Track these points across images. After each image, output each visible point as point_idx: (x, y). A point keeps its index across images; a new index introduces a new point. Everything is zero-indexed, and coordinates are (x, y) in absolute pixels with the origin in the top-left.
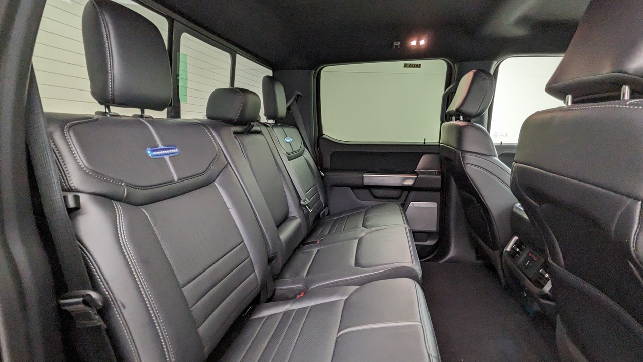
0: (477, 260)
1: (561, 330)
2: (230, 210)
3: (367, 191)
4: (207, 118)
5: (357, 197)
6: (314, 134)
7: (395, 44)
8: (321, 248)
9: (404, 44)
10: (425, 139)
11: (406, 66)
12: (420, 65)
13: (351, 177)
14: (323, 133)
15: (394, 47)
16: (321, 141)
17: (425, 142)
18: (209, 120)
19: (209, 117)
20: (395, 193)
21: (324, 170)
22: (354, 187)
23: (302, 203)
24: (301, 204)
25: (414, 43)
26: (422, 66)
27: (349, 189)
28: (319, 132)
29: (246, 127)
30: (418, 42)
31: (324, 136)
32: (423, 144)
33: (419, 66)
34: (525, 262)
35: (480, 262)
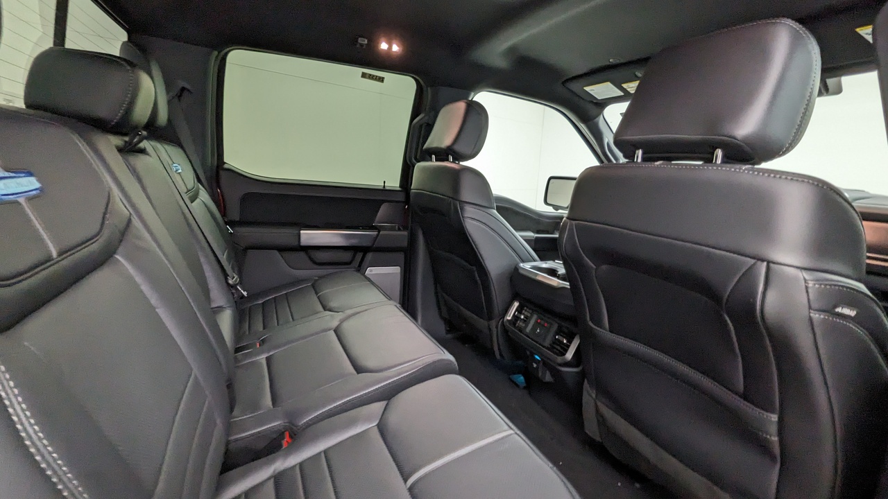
0: (447, 333)
1: (589, 396)
2: (157, 310)
3: (302, 254)
4: (24, 107)
5: (289, 266)
6: (211, 161)
7: (361, 40)
8: (271, 353)
9: (373, 44)
10: (384, 182)
11: (364, 75)
12: (384, 78)
13: (280, 235)
14: (225, 161)
15: (358, 46)
16: (222, 173)
17: (384, 186)
18: (31, 111)
19: (28, 106)
20: (347, 256)
21: (232, 223)
22: (282, 249)
23: (231, 282)
24: (228, 284)
25: (384, 46)
26: (385, 80)
27: (276, 252)
28: (218, 159)
29: (127, 139)
30: (390, 46)
31: (226, 166)
32: (381, 188)
33: (381, 80)
34: (534, 329)
35: (449, 336)
